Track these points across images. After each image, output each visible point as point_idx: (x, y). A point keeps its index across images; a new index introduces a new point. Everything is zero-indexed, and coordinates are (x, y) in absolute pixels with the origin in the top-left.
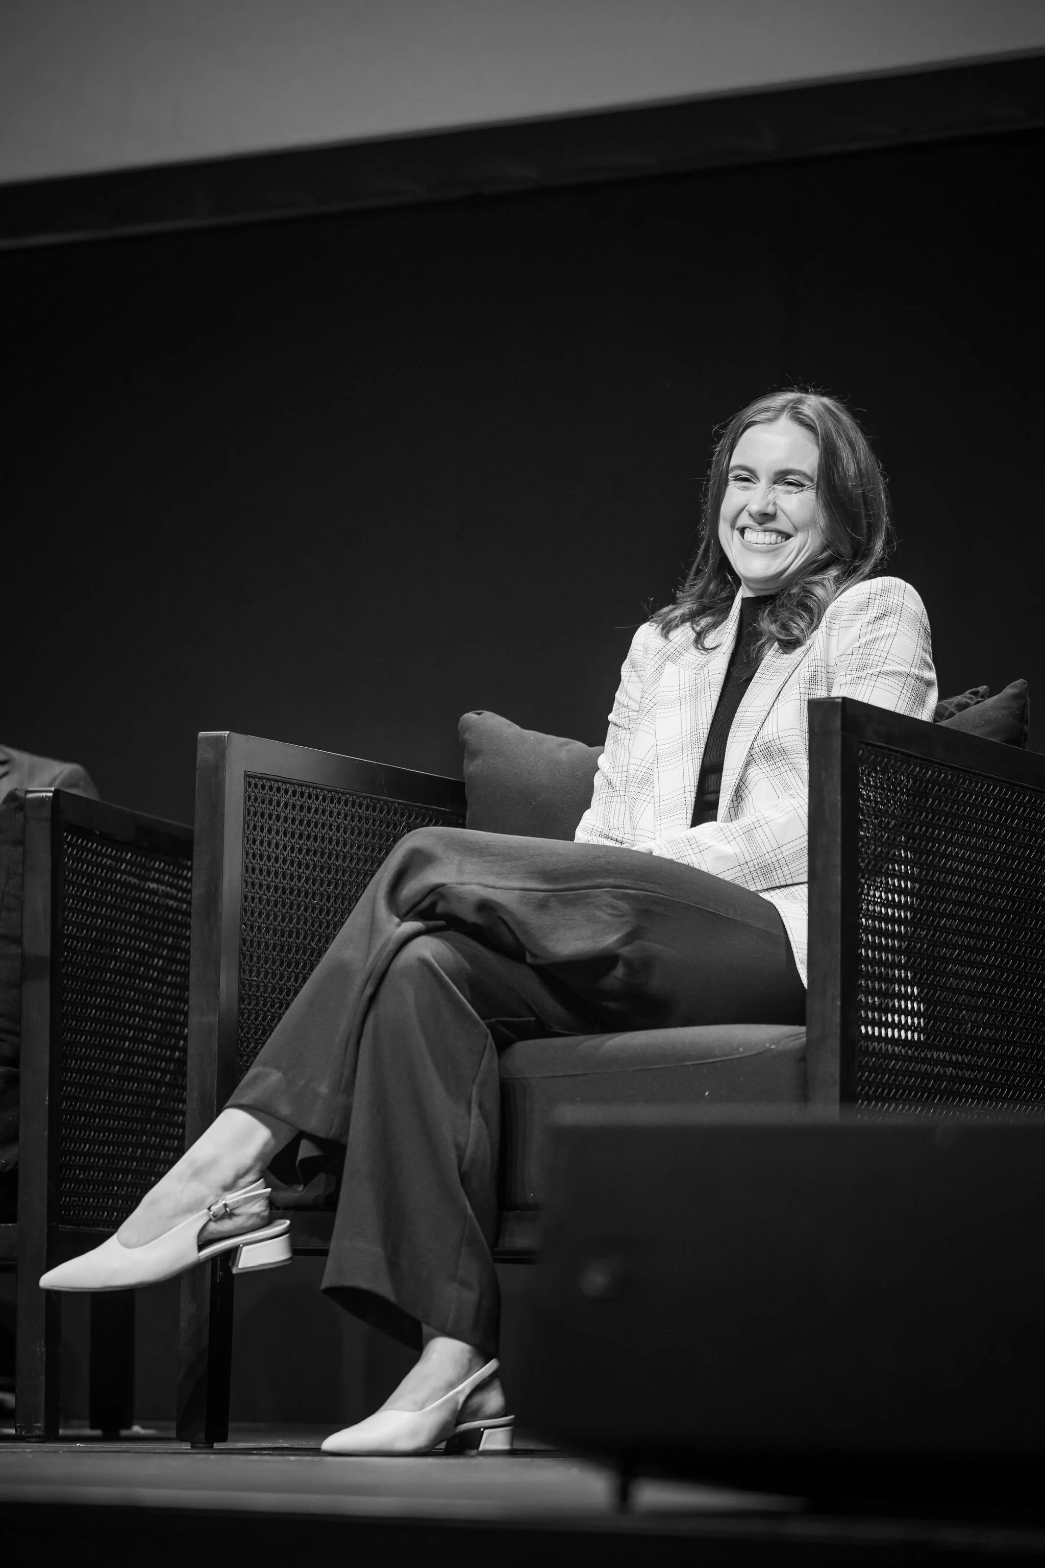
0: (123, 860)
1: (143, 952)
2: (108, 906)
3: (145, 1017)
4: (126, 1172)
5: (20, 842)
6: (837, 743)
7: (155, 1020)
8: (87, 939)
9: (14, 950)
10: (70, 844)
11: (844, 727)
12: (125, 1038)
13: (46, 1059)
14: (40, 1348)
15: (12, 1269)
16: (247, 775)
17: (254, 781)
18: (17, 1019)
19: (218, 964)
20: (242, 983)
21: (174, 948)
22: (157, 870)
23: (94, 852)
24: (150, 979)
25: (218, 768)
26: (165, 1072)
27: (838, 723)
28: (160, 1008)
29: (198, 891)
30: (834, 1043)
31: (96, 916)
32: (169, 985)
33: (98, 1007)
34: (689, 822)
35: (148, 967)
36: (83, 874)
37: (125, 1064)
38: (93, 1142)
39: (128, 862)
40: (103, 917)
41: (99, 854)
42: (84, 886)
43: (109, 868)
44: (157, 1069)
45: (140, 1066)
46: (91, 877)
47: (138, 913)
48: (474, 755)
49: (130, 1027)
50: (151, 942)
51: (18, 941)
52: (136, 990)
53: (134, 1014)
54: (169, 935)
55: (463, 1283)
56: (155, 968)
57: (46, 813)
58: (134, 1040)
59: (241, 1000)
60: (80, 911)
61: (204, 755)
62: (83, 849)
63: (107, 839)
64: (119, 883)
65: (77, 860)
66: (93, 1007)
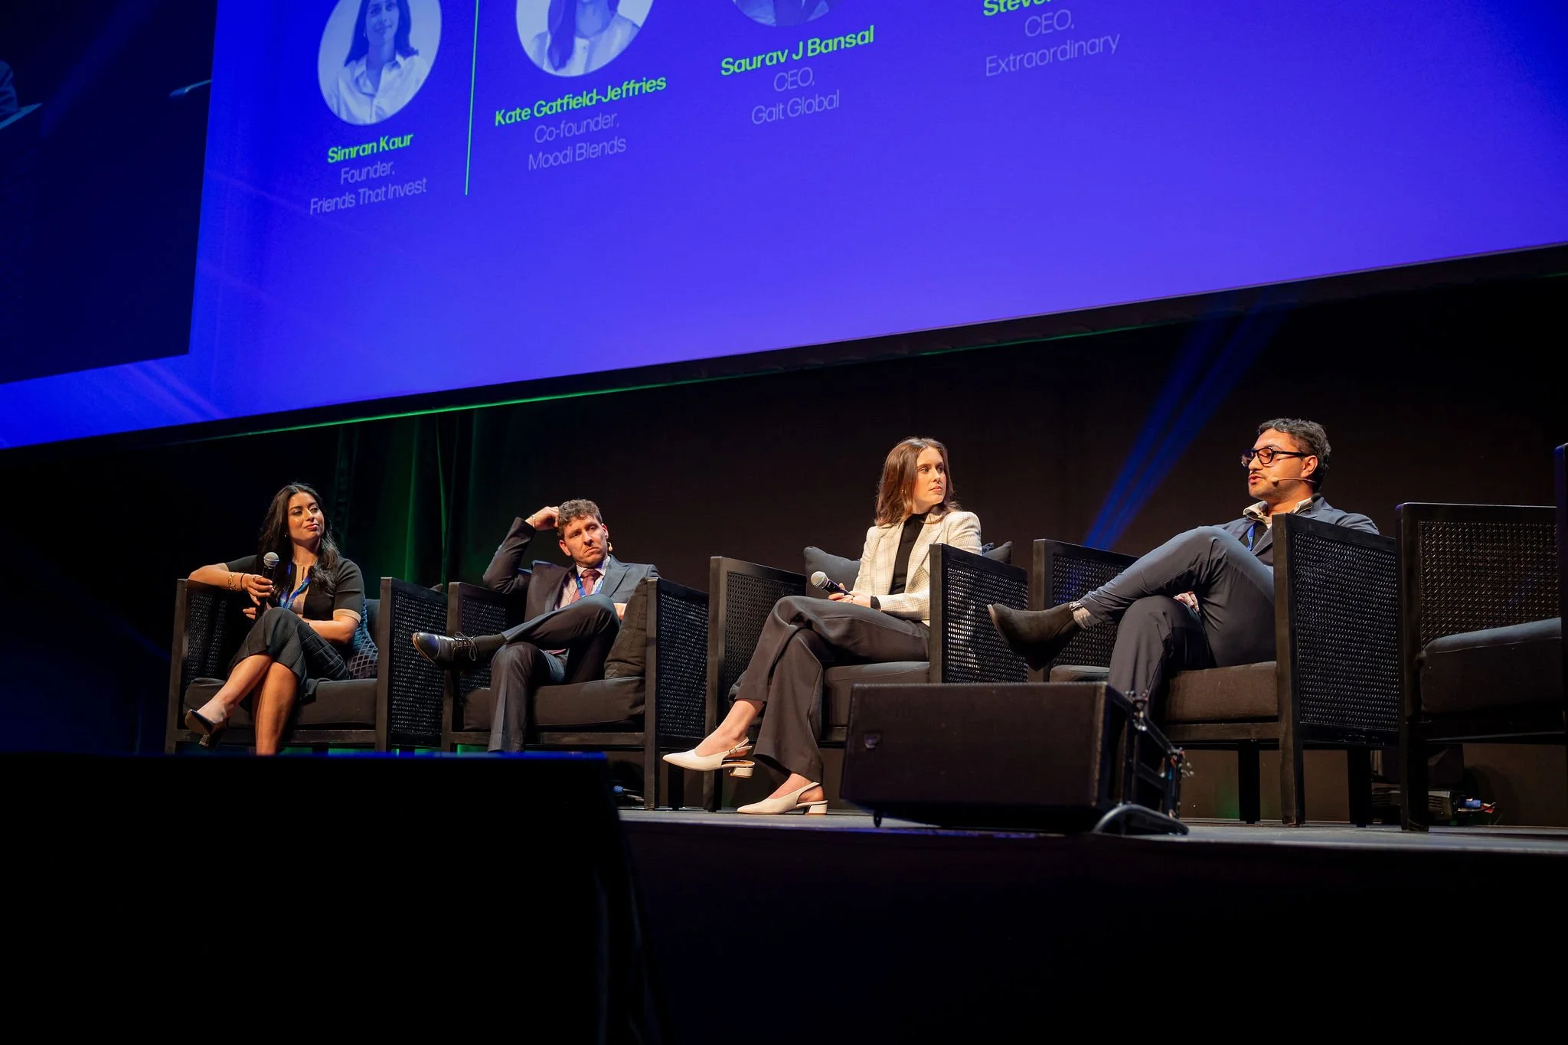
0: (682, 604)
1: (688, 637)
2: (677, 619)
3: (689, 660)
4: (682, 715)
5: (646, 595)
6: (940, 560)
7: (693, 661)
8: (669, 632)
9: (644, 633)
10: (663, 597)
11: (942, 555)
12: (683, 667)
13: (655, 674)
14: (653, 777)
15: (643, 750)
16: (728, 572)
17: (730, 574)
18: (644, 658)
19: (718, 640)
20: (726, 647)
21: (699, 635)
22: (694, 607)
23: (671, 600)
24: (691, 646)
25: (718, 569)
26: (696, 679)
27: (940, 553)
28: (694, 656)
29: (711, 613)
30: (940, 667)
31: (672, 623)
32: (698, 648)
33: (673, 656)
34: (888, 591)
35: (690, 642)
36: (668, 608)
37: (682, 676)
38: (671, 704)
39: (683, 604)
40: (675, 624)
41: (673, 601)
42: (668, 613)
43: (677, 606)
44: (694, 678)
45: (687, 677)
46: (670, 609)
47: (687, 623)
48: (810, 563)
49: (685, 663)
50: (691, 633)
51: (645, 630)
52: (686, 650)
53: (685, 659)
54: (698, 630)
55: (805, 756)
56: (692, 643)
57: (655, 586)
58: (685, 668)
59: (726, 653)
60: (667, 622)
61: (712, 565)
62: (667, 599)
63: (676, 596)
64: (680, 612)
65: (665, 603)
66: (671, 655)
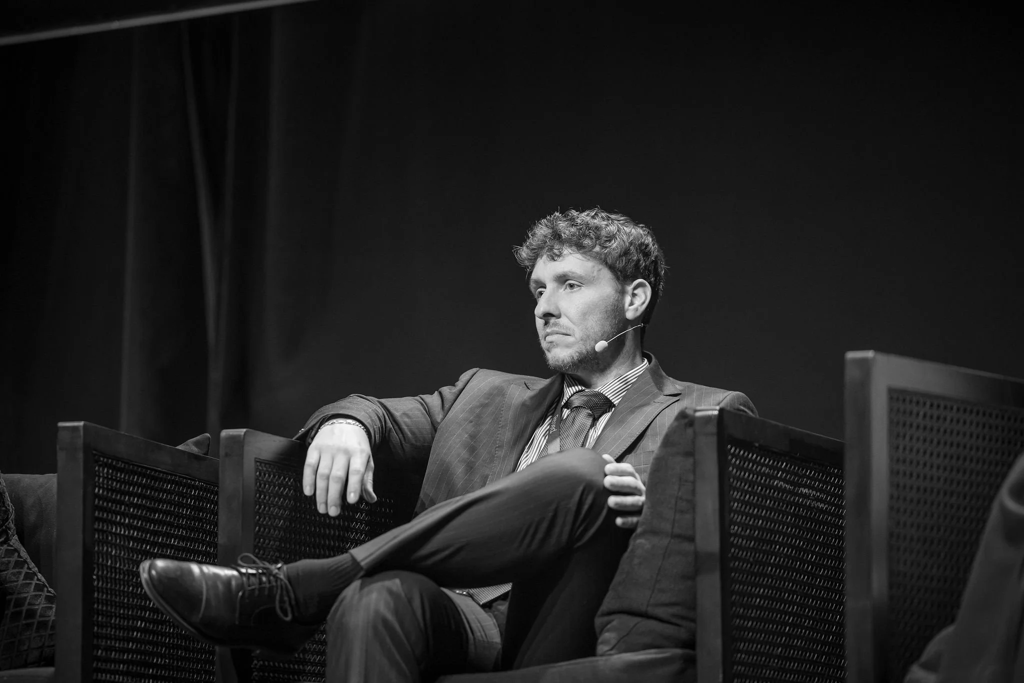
0: (779, 469)
1: (799, 549)
2: (768, 509)
3: (802, 606)
5: (690, 454)
7: (809, 608)
8: (750, 538)
9: (687, 547)
10: (733, 455)
12: (786, 624)
13: (718, 643)
16: (890, 391)
17: (897, 396)
21: (824, 546)
22: (808, 478)
23: (754, 462)
24: (806, 573)
25: (864, 384)
26: (819, 654)
28: (814, 598)
29: (849, 492)
31: (758, 518)
32: (821, 578)
33: (761, 597)
35: (803, 562)
36: (746, 481)
37: (785, 646)
39: (784, 471)
40: (763, 519)
41: (759, 464)
42: (747, 492)
43: (767, 476)
44: (815, 651)
45: (799, 648)
46: (752, 484)
47: (793, 515)
49: (790, 614)
50: (805, 539)
51: (691, 539)
52: (794, 582)
53: (793, 602)
54: (821, 533)
56: (809, 563)
57: (713, 428)
58: (793, 625)
59: (891, 586)
60: (743, 513)
61: (851, 374)
62: (745, 459)
63: (764, 451)
64: (776, 488)
65: (740, 468)
66: (757, 596)
